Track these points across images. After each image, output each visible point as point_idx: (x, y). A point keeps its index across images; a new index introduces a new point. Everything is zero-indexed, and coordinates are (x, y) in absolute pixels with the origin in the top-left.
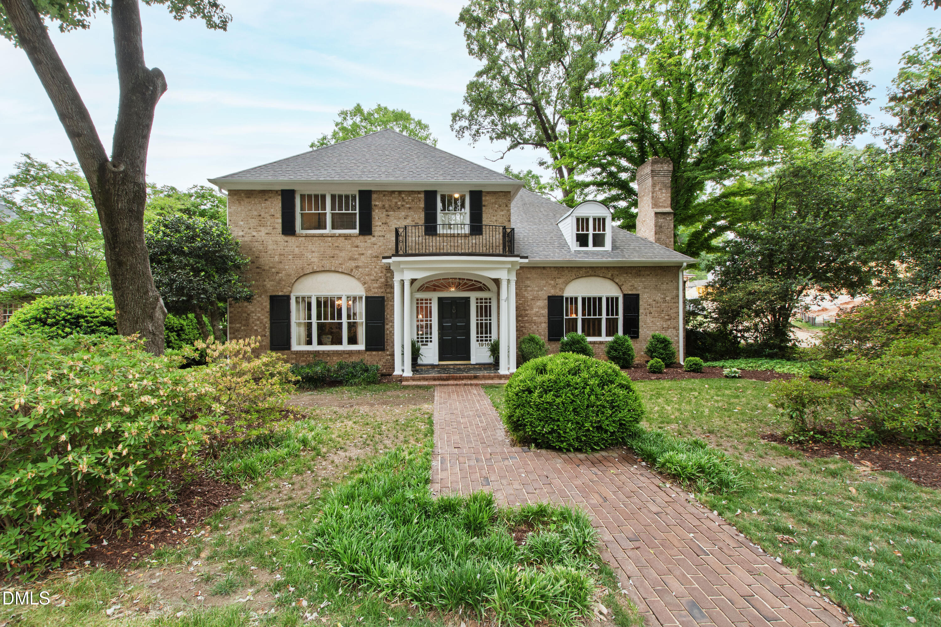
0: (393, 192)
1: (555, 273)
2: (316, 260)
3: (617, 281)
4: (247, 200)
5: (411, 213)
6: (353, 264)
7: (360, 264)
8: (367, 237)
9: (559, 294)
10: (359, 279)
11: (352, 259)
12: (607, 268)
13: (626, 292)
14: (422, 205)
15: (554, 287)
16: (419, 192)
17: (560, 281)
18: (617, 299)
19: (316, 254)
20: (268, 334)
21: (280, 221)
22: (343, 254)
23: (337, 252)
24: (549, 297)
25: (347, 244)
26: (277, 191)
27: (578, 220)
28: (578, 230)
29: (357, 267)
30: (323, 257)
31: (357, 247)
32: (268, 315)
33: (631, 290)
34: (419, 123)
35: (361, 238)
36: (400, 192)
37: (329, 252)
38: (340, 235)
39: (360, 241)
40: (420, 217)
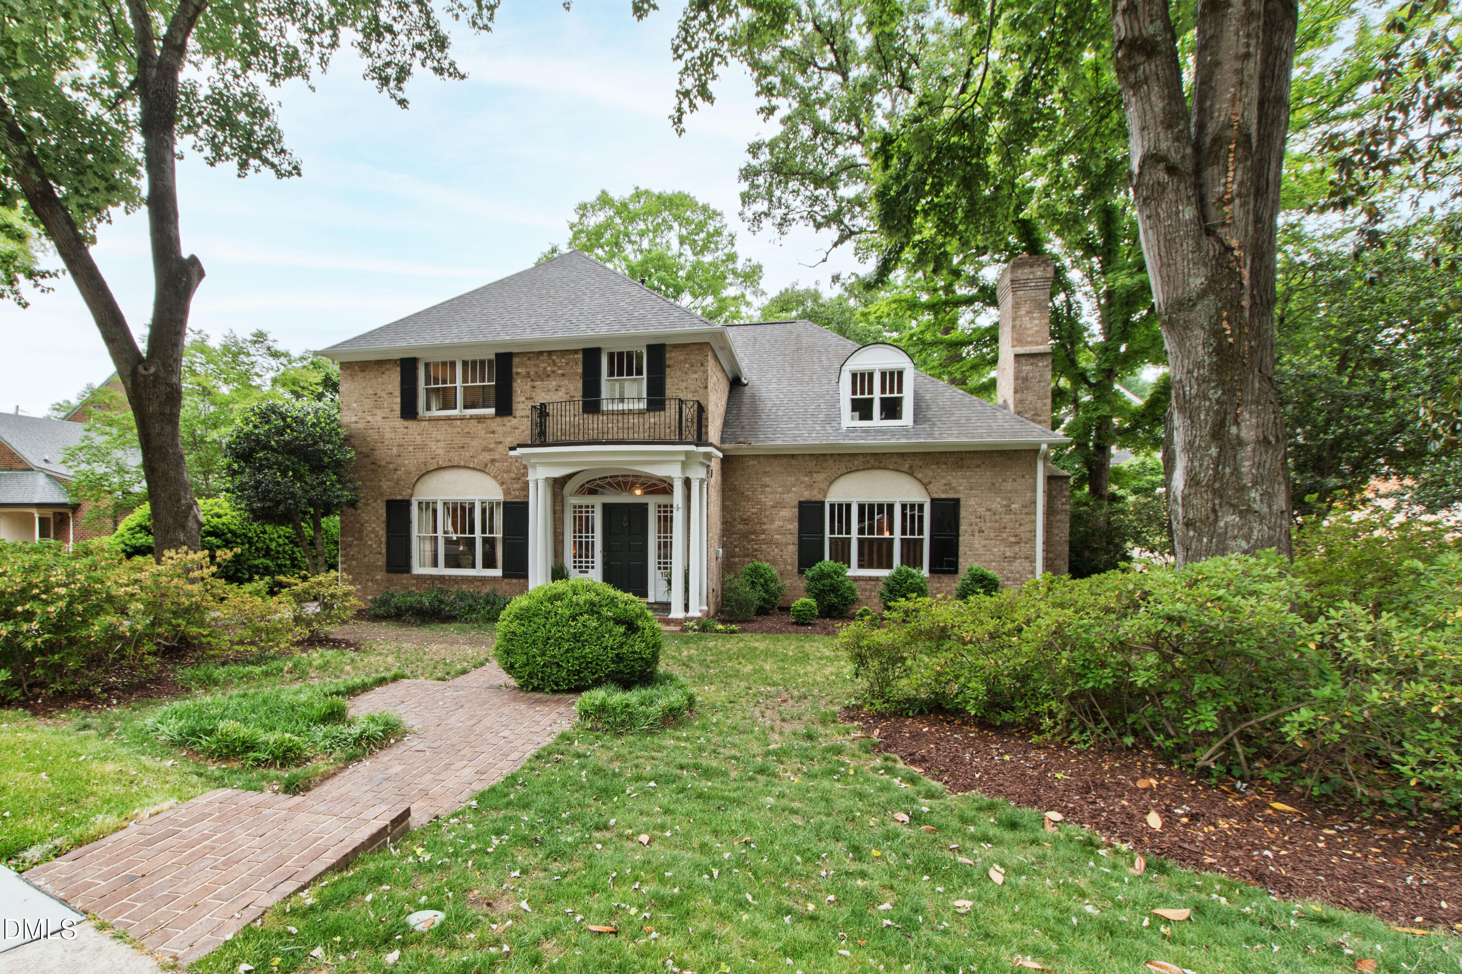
0: (541, 353)
1: (811, 464)
2: (441, 452)
3: (920, 476)
4: (361, 375)
5: (565, 382)
6: (488, 457)
7: (497, 457)
8: (506, 419)
9: (818, 497)
10: (495, 477)
11: (487, 449)
12: (902, 455)
13: (936, 496)
14: (580, 370)
15: (810, 486)
16: (575, 352)
17: (820, 477)
18: (921, 507)
19: (441, 444)
20: (384, 551)
21: (399, 400)
22: (475, 443)
23: (468, 440)
24: (800, 503)
25: (479, 429)
26: (395, 361)
27: (854, 376)
28: (854, 392)
29: (493, 461)
30: (450, 448)
31: (493, 432)
32: (383, 525)
33: (944, 492)
34: (705, 209)
35: (498, 419)
36: (550, 353)
37: (459, 441)
38: (472, 417)
39: (496, 424)
40: (575, 388)
